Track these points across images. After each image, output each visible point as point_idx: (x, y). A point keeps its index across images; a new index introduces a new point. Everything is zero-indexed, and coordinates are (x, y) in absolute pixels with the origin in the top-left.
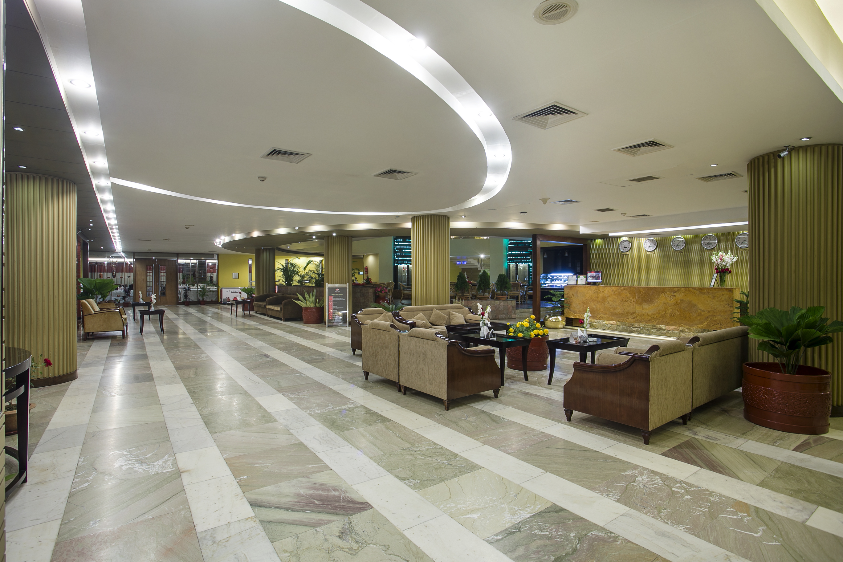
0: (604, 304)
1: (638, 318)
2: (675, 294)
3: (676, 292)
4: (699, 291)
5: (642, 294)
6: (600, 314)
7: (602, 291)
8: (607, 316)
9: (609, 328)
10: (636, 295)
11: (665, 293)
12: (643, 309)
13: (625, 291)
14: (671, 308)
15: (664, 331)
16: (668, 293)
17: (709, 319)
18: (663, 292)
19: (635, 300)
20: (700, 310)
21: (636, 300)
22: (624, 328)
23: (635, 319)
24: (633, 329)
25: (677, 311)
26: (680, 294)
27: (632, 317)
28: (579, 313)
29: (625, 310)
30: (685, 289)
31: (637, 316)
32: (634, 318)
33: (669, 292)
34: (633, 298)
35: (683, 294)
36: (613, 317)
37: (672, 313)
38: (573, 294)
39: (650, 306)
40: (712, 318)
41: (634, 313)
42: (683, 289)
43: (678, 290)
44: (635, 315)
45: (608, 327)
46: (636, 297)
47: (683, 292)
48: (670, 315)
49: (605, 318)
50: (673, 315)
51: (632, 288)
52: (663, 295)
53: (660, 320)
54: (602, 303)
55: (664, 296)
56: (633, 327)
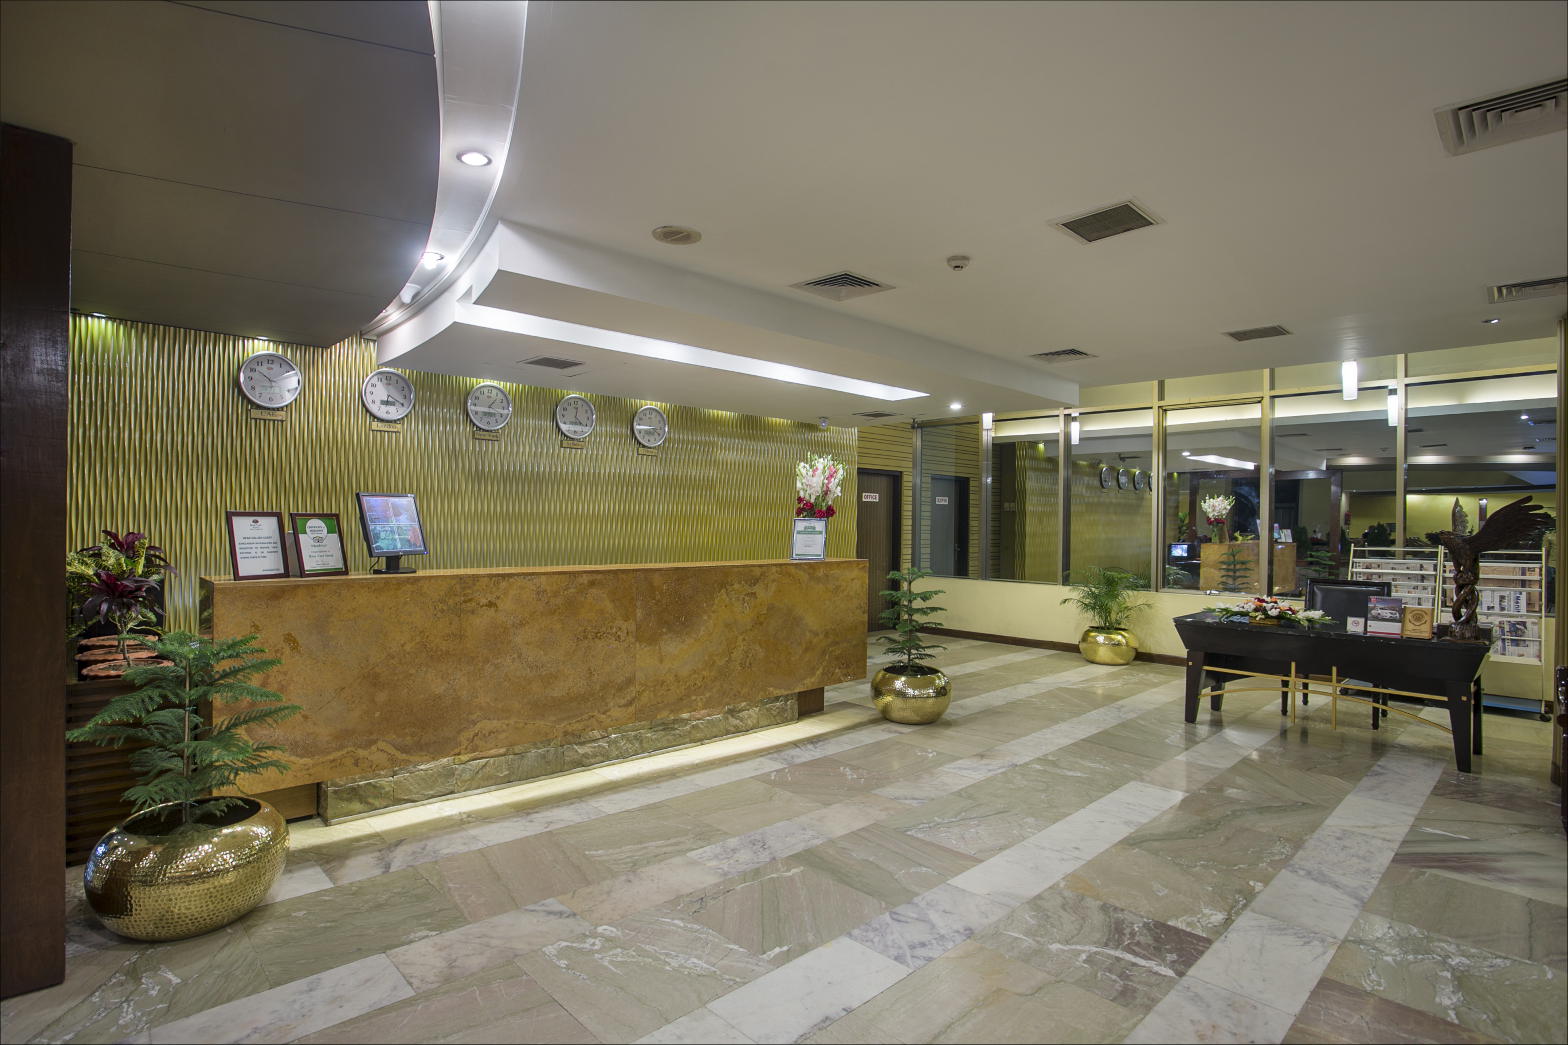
0: (497, 667)
1: (645, 698)
2: (756, 589)
3: (755, 581)
4: (809, 574)
5: (658, 597)
6: (474, 723)
7: (484, 601)
8: (512, 722)
9: (472, 779)
10: (639, 603)
11: (730, 589)
12: (661, 661)
13: (594, 591)
14: (744, 640)
15: (686, 725)
16: (736, 586)
17: (827, 657)
18: (723, 585)
19: (632, 626)
20: (810, 631)
21: (639, 627)
22: (543, 757)
23: (631, 709)
24: (581, 750)
25: (758, 648)
26: (766, 588)
27: (622, 702)
28: (341, 748)
29: (595, 678)
30: (779, 569)
31: (640, 693)
32: (629, 704)
33: (740, 583)
34: (626, 619)
35: (773, 587)
36: (542, 722)
37: (747, 657)
38: (289, 639)
39: (683, 641)
40: (832, 651)
41: (630, 681)
42: (774, 569)
43: (762, 575)
44: (633, 691)
45: (467, 776)
46: (639, 614)
47: (774, 581)
48: (741, 664)
49: (503, 736)
50: (750, 664)
51: (624, 576)
52: (725, 596)
53: (715, 690)
54: (487, 661)
55: (727, 600)
56: (582, 744)
